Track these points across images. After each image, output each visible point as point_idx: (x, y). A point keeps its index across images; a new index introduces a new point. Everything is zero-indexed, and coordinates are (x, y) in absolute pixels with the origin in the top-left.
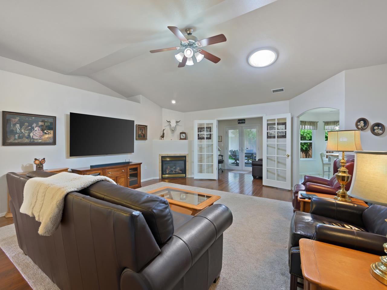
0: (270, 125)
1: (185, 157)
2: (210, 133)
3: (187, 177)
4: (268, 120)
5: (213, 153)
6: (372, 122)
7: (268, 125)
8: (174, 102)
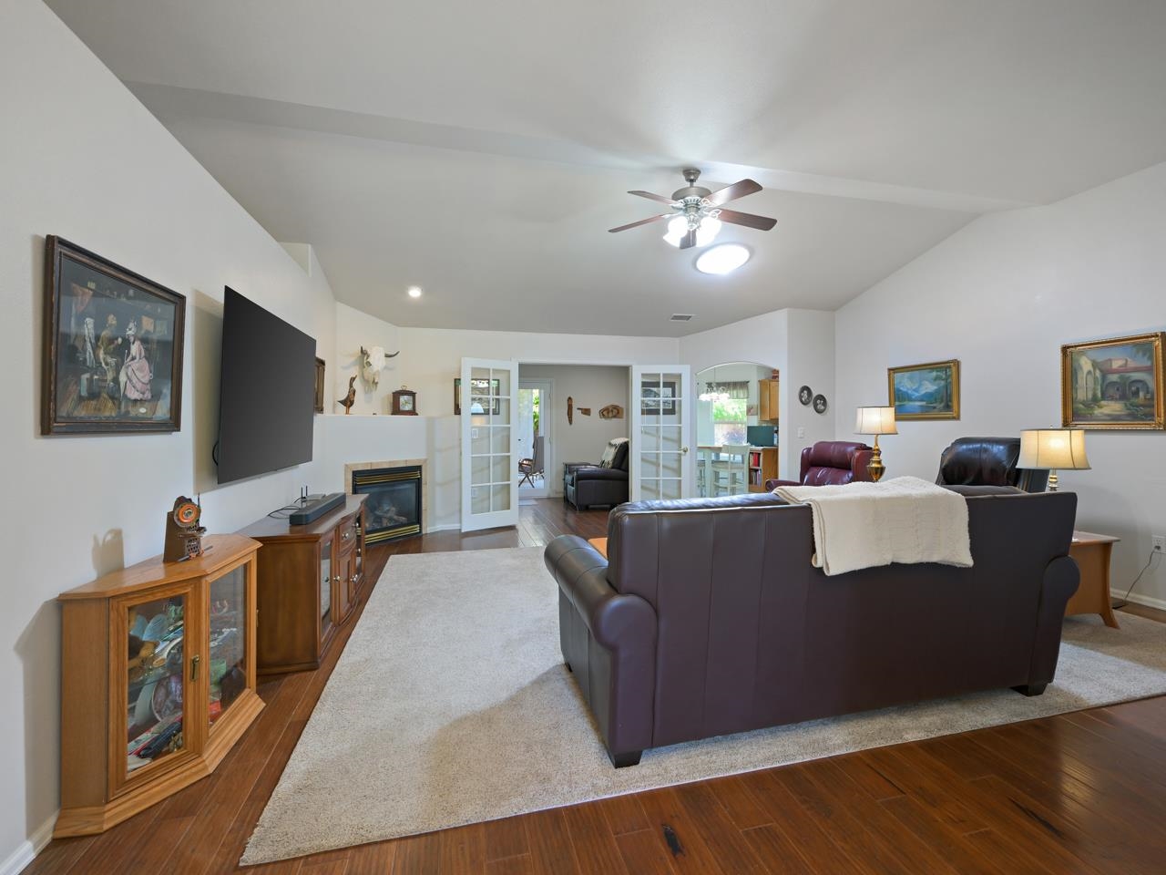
0: (649, 386)
1: (419, 468)
2: (497, 397)
3: (424, 532)
4: (643, 375)
5: (509, 452)
6: (815, 394)
7: (644, 384)
8: (415, 293)
